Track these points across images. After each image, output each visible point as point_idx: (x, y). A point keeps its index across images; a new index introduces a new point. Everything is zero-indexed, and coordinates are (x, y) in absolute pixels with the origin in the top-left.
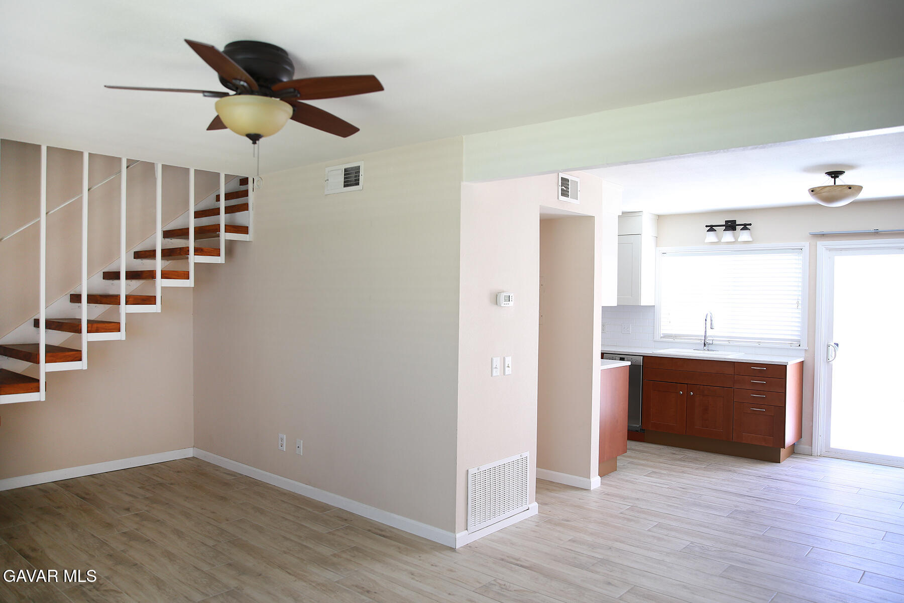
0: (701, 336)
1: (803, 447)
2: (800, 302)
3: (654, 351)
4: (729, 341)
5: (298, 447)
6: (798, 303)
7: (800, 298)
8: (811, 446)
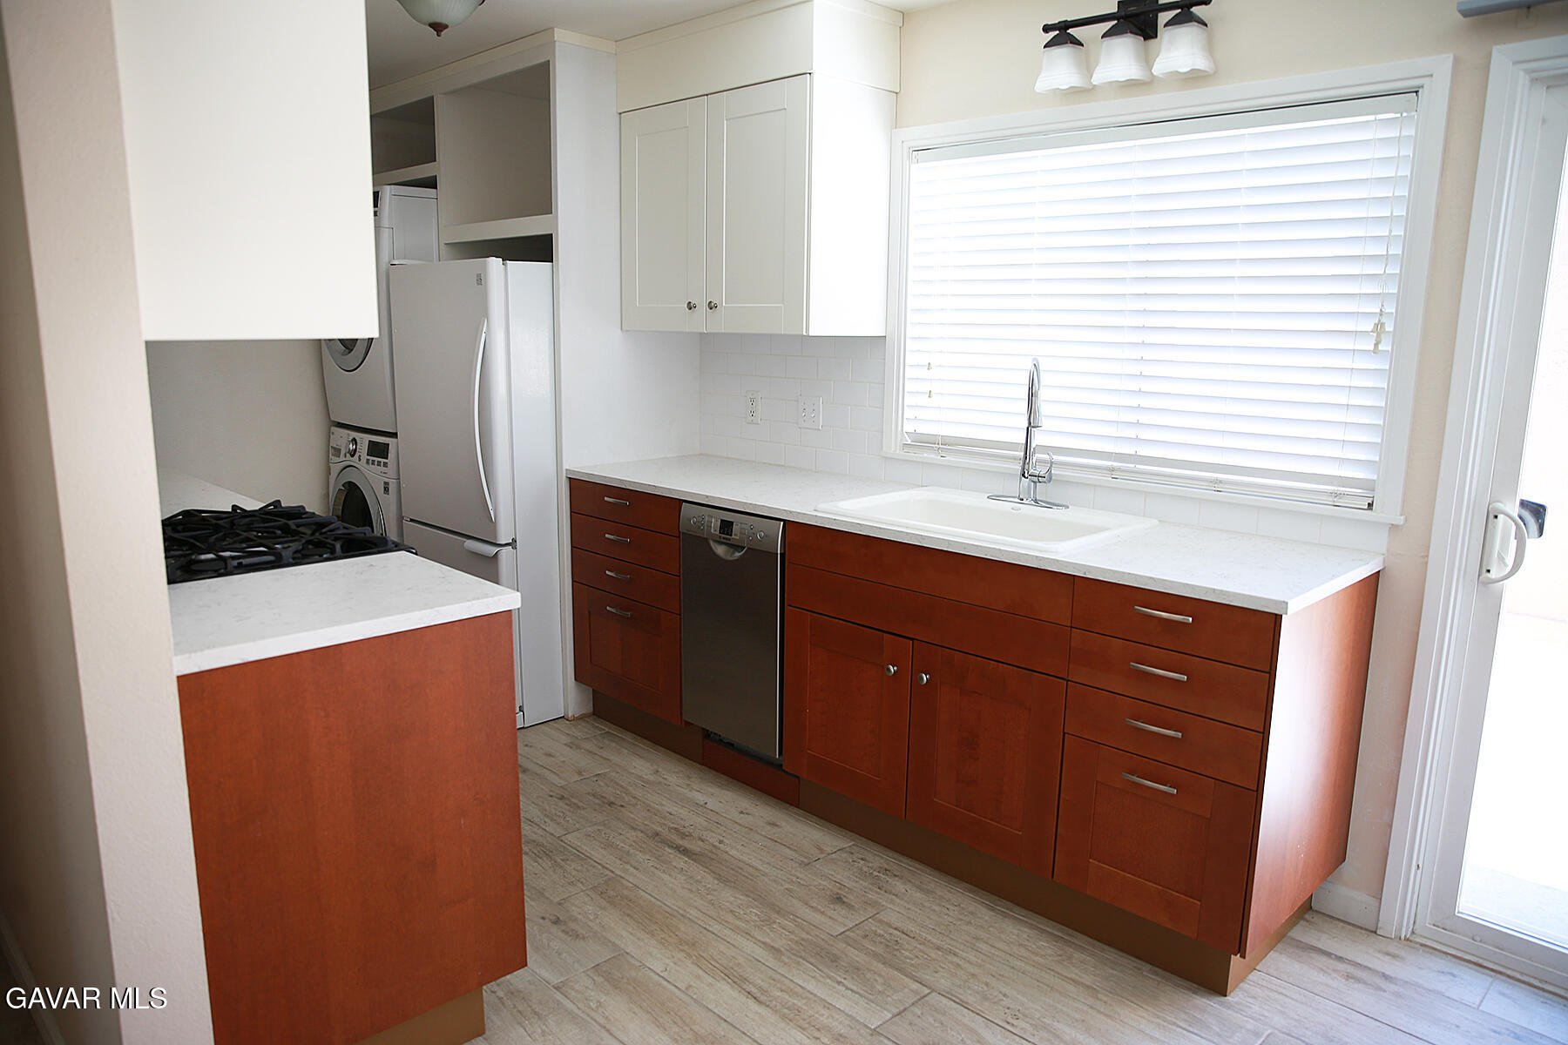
0: (1011, 446)
1: (1347, 894)
2: (1389, 328)
3: (822, 506)
4: (1112, 470)
6: (1379, 328)
7: (1390, 309)
8: (1379, 897)
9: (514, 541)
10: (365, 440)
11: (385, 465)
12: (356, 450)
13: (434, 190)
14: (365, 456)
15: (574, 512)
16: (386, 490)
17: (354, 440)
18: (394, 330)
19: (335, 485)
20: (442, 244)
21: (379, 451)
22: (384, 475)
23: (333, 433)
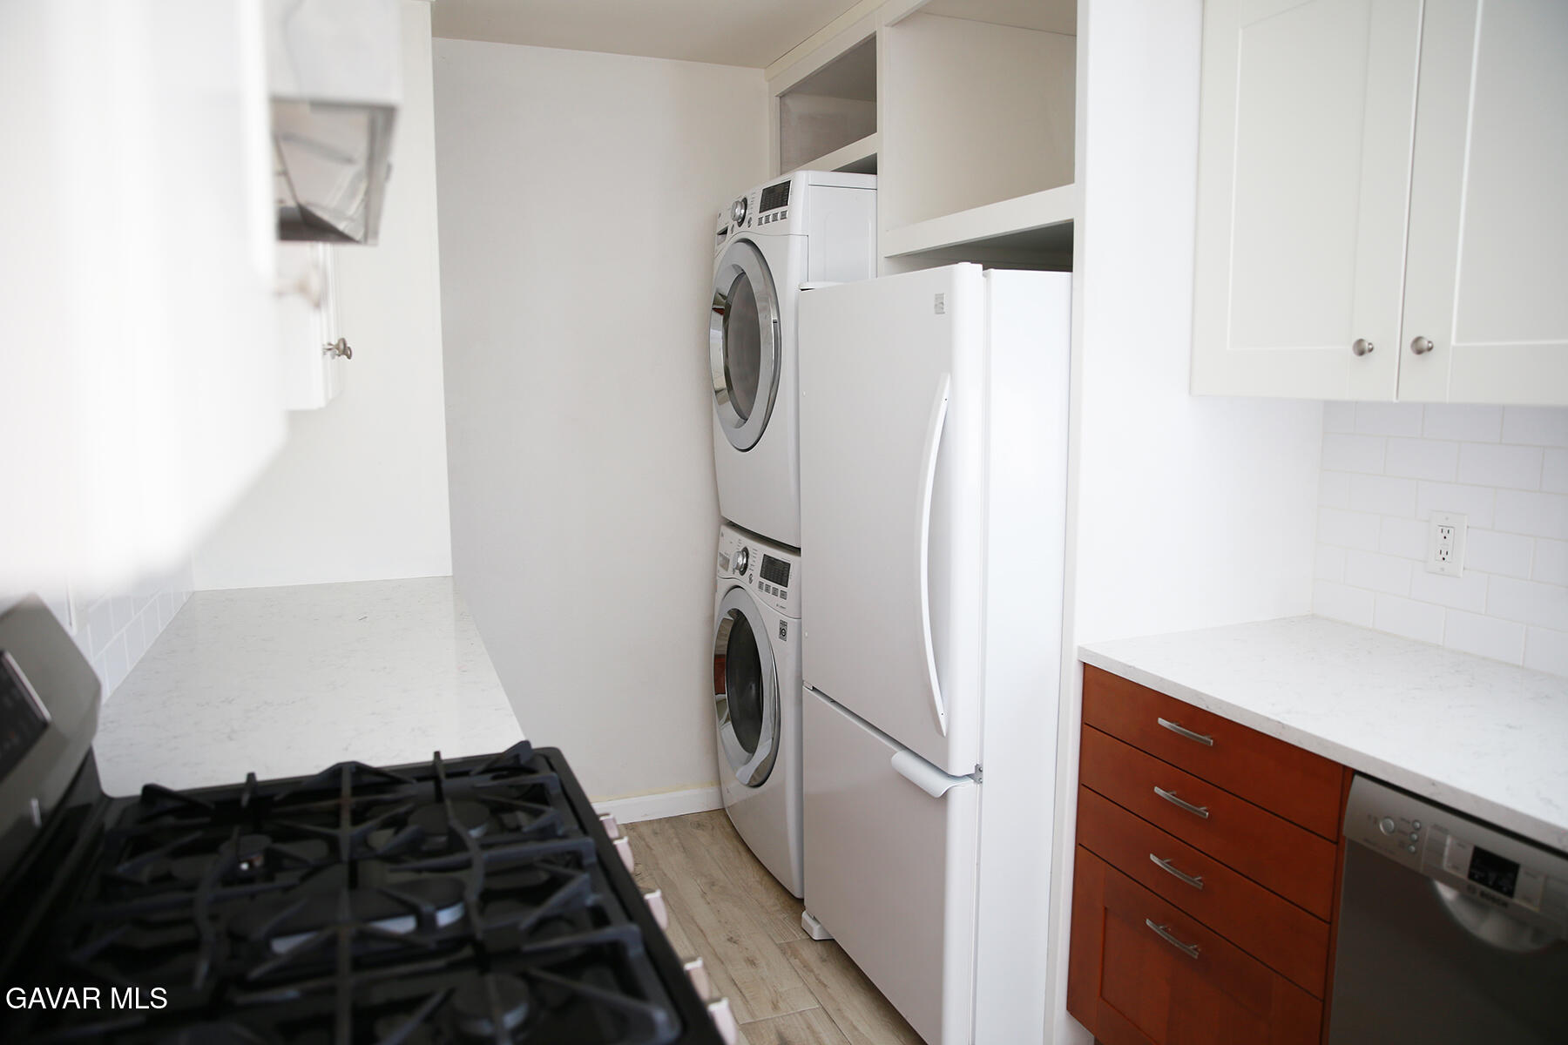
9: (979, 769)
10: (759, 551)
11: (784, 595)
12: (746, 566)
13: (870, 177)
14: (757, 578)
15: (1088, 724)
16: (783, 633)
17: (746, 550)
18: (803, 393)
19: (722, 613)
20: (882, 260)
21: (776, 572)
22: (781, 610)
23: (722, 535)
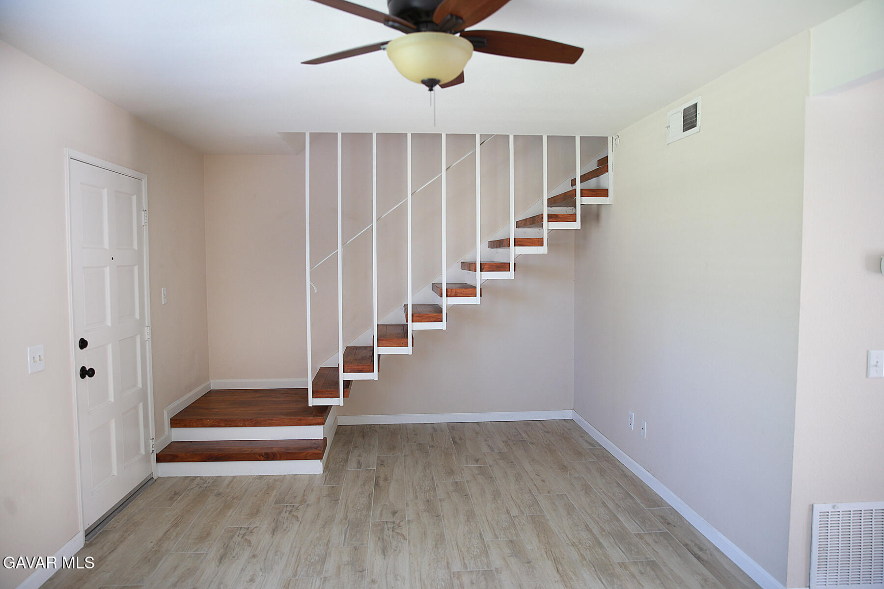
5: (642, 429)
